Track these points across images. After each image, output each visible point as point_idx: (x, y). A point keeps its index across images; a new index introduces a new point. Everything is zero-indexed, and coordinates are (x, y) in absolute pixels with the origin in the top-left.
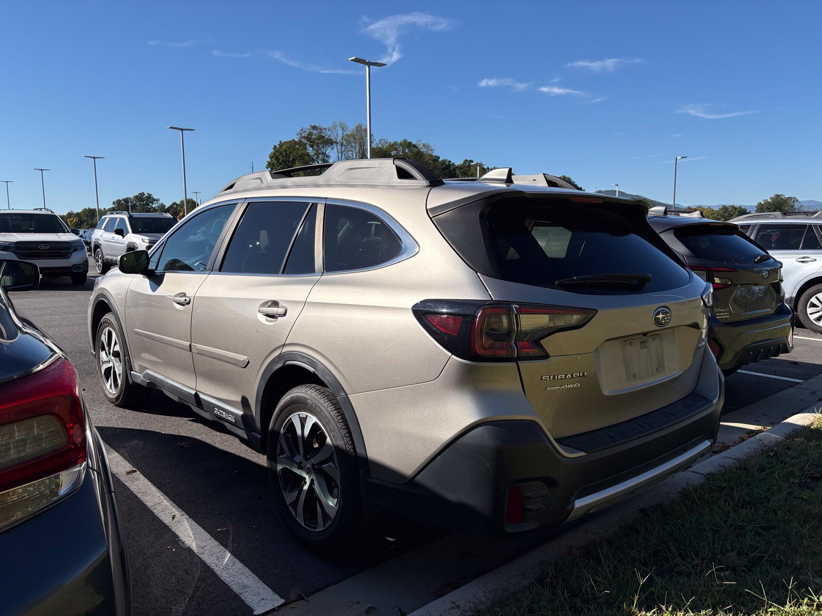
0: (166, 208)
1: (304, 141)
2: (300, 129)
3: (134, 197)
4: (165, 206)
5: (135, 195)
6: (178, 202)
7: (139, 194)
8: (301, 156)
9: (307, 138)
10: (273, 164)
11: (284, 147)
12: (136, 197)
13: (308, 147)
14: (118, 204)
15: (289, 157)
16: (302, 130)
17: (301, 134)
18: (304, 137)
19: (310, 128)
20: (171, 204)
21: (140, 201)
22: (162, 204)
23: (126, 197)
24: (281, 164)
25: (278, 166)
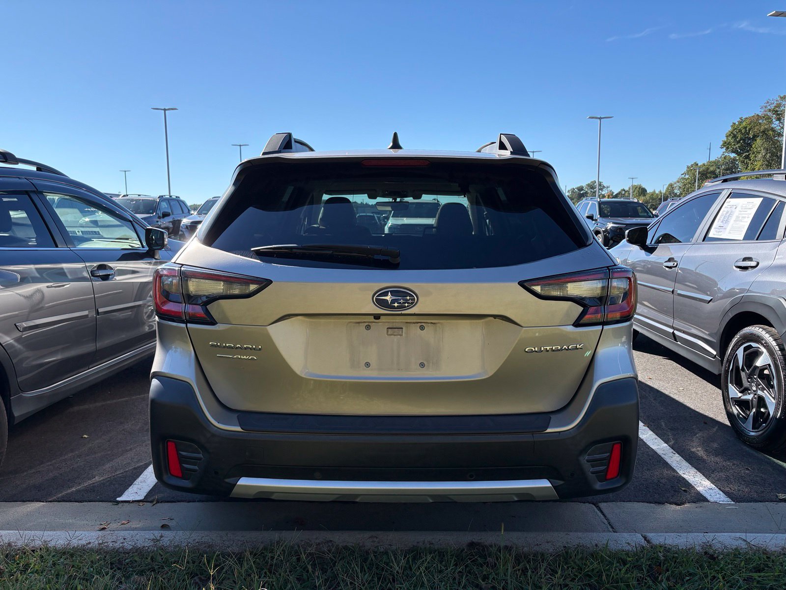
0: (614, 194)
1: (770, 114)
2: (766, 102)
3: (587, 185)
4: (613, 193)
5: (587, 184)
6: (627, 189)
7: (592, 182)
8: (764, 132)
9: (773, 110)
10: (729, 143)
11: (744, 123)
12: (588, 185)
13: (774, 120)
14: (572, 192)
15: (748, 134)
16: (768, 102)
17: (766, 107)
18: (770, 110)
19: (779, 99)
20: (620, 190)
21: (592, 188)
22: (611, 190)
23: (579, 186)
24: (738, 142)
25: (734, 145)
